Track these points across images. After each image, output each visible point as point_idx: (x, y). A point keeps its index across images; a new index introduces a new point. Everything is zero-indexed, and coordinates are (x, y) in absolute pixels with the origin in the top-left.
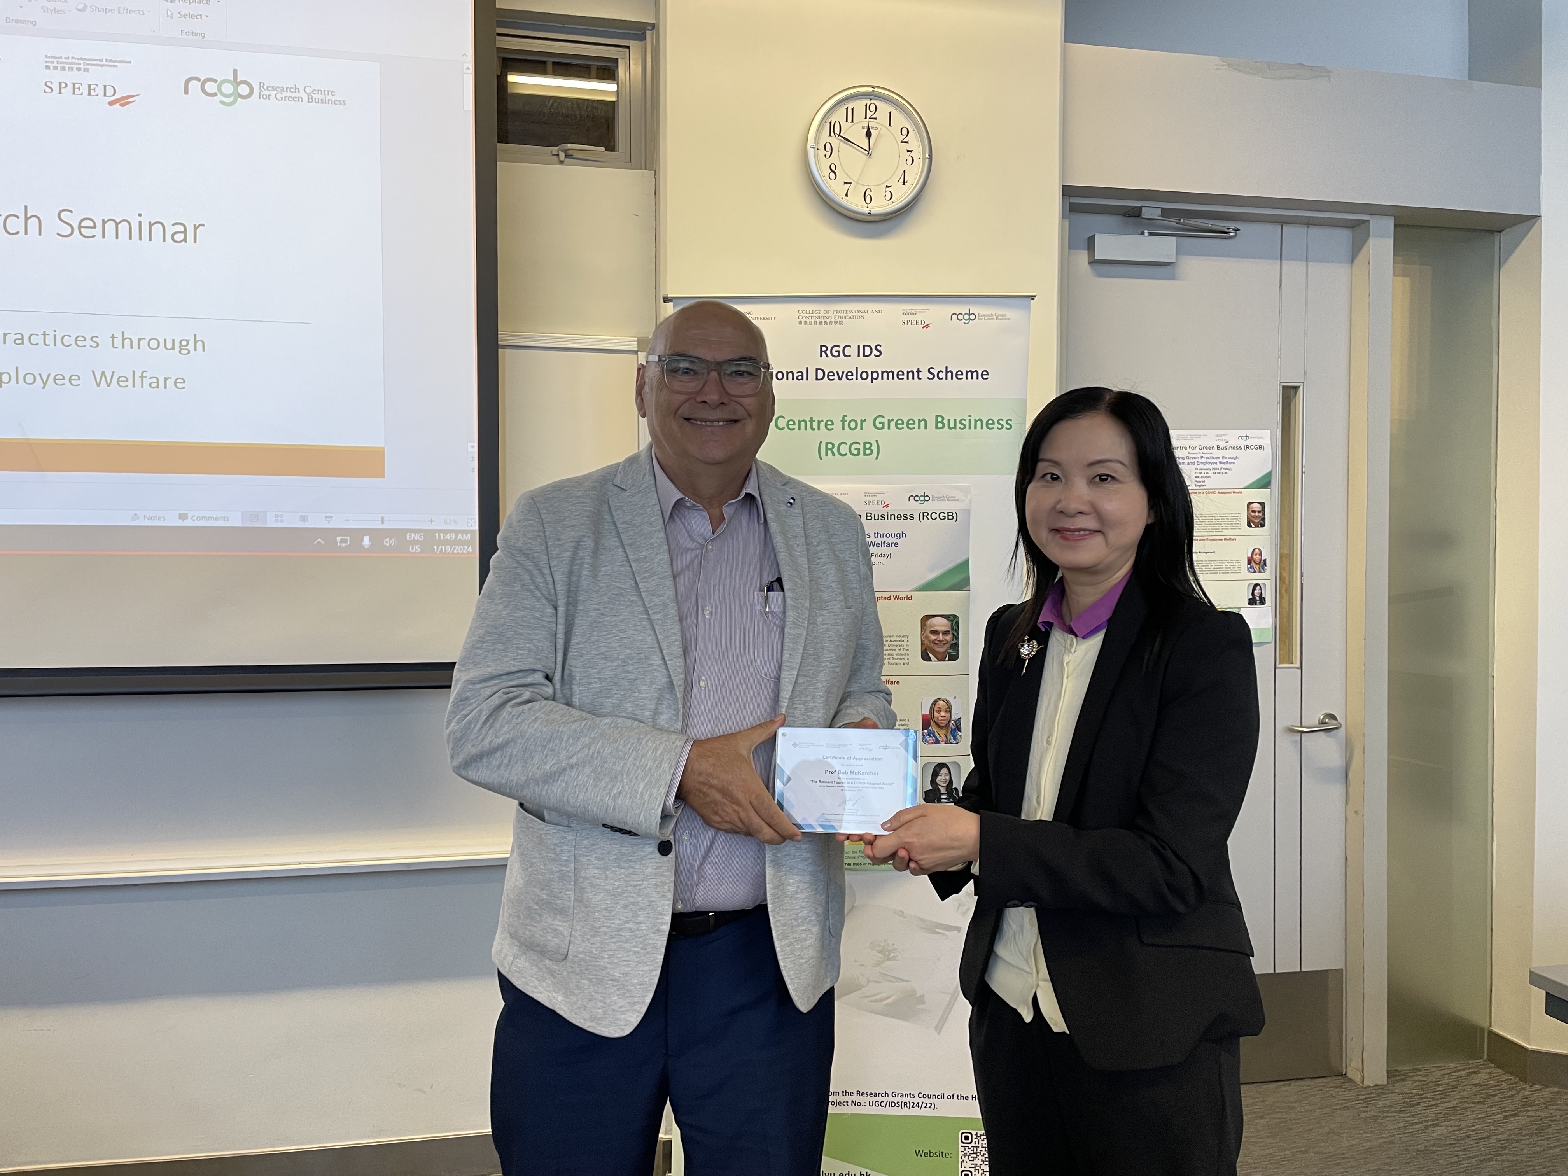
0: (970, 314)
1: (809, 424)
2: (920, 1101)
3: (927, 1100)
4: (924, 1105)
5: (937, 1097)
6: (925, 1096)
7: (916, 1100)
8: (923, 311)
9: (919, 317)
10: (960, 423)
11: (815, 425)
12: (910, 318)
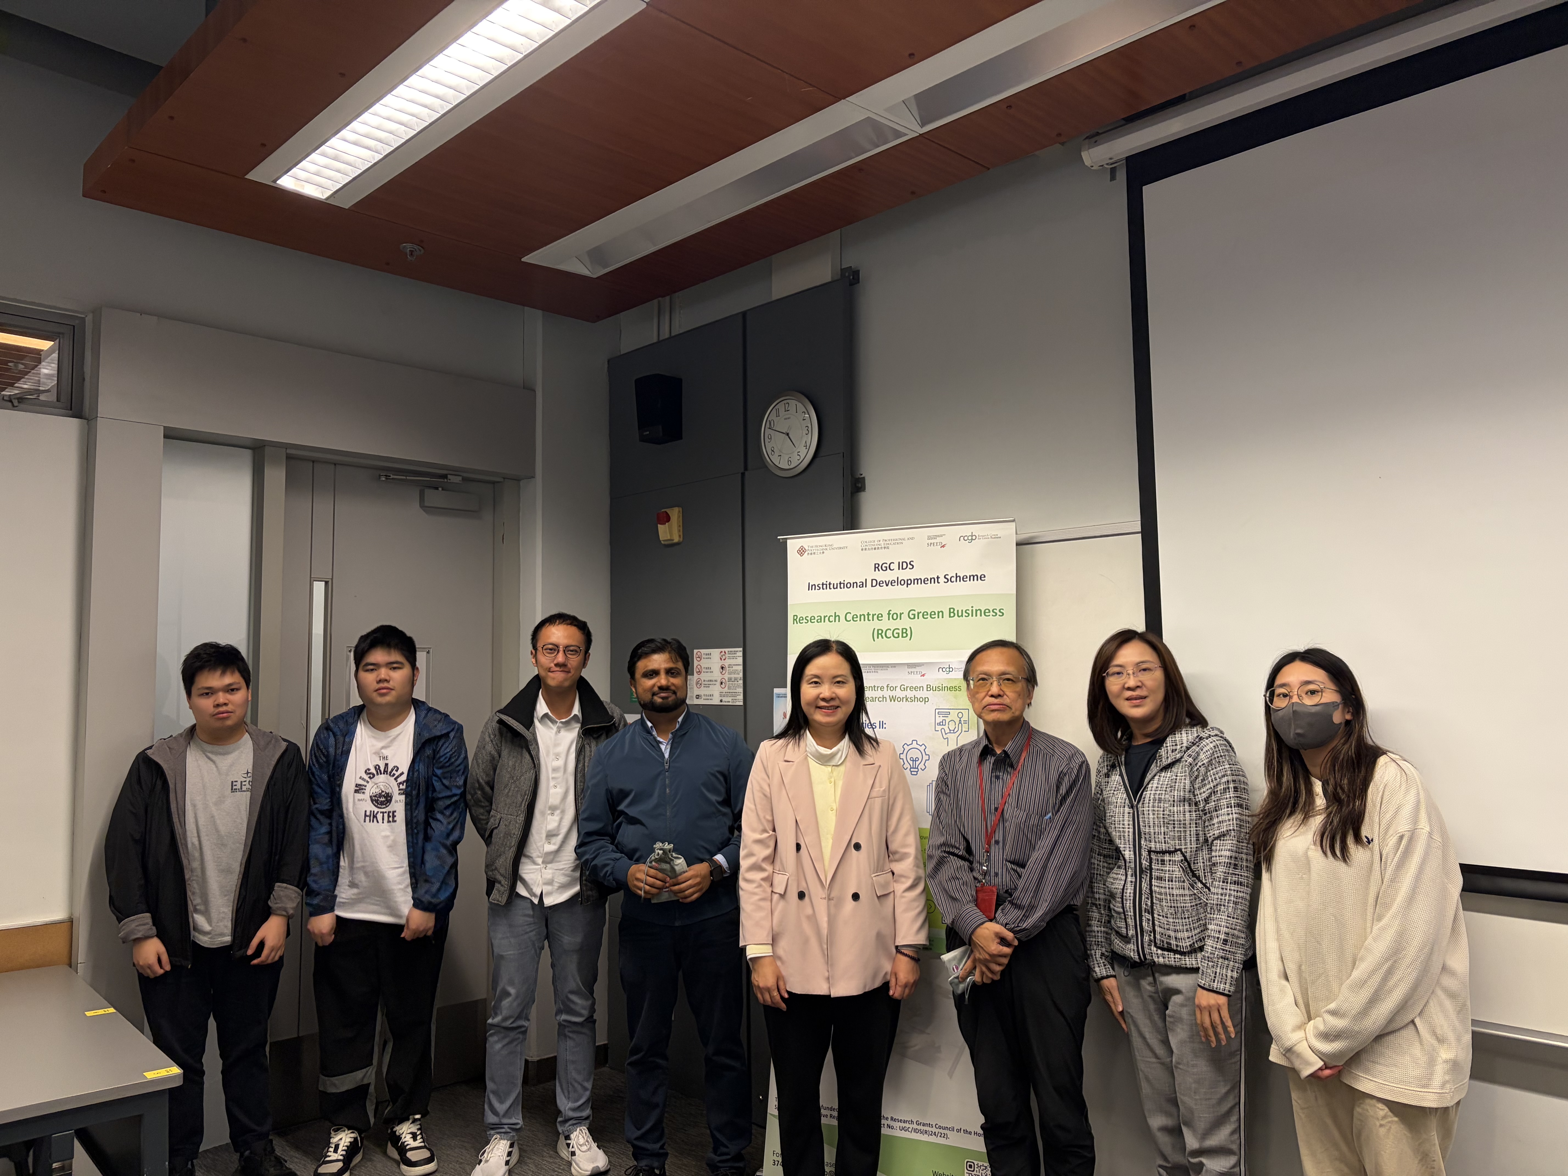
0: (972, 536)
1: (866, 616)
2: (937, 1131)
3: (941, 1131)
4: (939, 1134)
5: (948, 1129)
6: (940, 1127)
7: (934, 1130)
8: (941, 536)
9: (938, 540)
10: (966, 612)
11: (871, 618)
12: (932, 541)
